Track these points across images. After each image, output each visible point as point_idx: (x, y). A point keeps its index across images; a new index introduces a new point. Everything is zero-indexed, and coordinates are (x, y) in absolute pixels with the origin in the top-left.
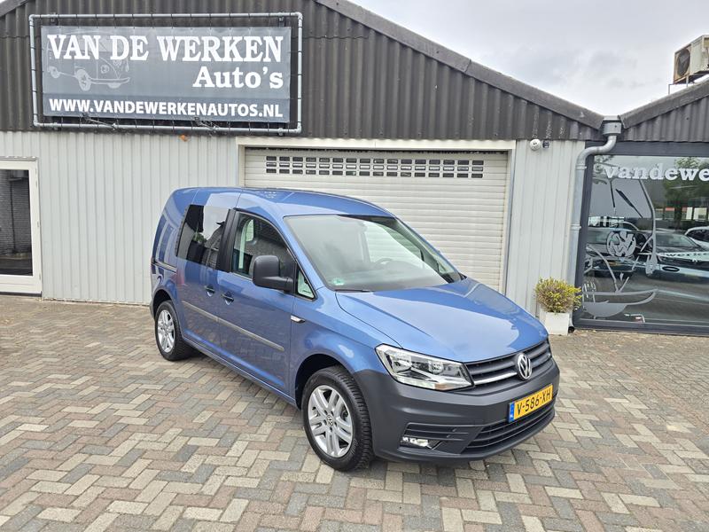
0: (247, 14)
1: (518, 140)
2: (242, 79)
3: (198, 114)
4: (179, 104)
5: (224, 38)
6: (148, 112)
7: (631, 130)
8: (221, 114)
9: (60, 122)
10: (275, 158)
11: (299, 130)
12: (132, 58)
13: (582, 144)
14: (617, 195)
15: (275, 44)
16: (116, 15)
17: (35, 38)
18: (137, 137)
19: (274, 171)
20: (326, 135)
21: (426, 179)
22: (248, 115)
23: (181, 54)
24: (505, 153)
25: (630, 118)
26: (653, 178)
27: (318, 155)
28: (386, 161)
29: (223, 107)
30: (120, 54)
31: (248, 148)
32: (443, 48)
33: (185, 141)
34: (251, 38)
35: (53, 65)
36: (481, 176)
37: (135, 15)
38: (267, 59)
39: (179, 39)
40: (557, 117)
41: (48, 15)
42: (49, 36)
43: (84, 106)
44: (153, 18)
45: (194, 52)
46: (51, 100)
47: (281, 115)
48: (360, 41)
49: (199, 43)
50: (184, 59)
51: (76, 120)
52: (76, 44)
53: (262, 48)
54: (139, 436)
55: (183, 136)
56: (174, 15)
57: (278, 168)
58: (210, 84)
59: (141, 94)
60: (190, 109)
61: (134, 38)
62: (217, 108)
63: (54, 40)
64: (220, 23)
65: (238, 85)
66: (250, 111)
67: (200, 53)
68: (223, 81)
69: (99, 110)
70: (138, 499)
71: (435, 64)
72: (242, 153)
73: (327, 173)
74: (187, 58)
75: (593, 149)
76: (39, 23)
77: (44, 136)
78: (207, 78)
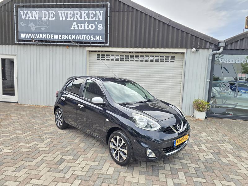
0: (90, 3)
1: (187, 49)
2: (88, 27)
3: (72, 39)
4: (66, 35)
5: (82, 12)
6: (55, 38)
7: (229, 45)
8: (81, 39)
9: (24, 42)
10: (100, 55)
11: (108, 44)
12: (49, 19)
13: (211, 50)
14: (223, 69)
15: (100, 14)
16: (44, 4)
17: (16, 12)
18: (51, 47)
19: (99, 59)
20: (118, 47)
21: (154, 63)
22: (90, 39)
23: (67, 18)
24: (183, 53)
25: (228, 41)
26: (237, 63)
27: (115, 54)
28: (139, 56)
29: (81, 36)
30: (45, 18)
31: (90, 51)
32: (160, 15)
33: (68, 48)
34: (91, 12)
35: (22, 22)
36: (174, 62)
37: (50, 4)
38: (97, 19)
39: (66, 12)
40: (202, 40)
41: (20, 4)
42: (21, 11)
43: (33, 36)
44: (57, 5)
45: (71, 17)
46: (21, 34)
47: (102, 39)
48: (130, 13)
49: (73, 14)
50: (68, 19)
51: (30, 41)
52: (30, 14)
53: (95, 15)
54: (44, 155)
55: (67, 47)
56: (64, 4)
57: (101, 58)
58: (77, 28)
59: (52, 32)
60: (69, 37)
61: (50, 12)
62: (79, 37)
63: (22, 13)
64: (81, 6)
65: (87, 29)
66: (91, 38)
67: (73, 17)
68: (81, 27)
69: (38, 37)
70: (41, 179)
71: (157, 21)
72: (88, 53)
73: (118, 60)
74: (69, 19)
75: (215, 52)
76: (18, 7)
77: (19, 47)
78: (76, 26)
